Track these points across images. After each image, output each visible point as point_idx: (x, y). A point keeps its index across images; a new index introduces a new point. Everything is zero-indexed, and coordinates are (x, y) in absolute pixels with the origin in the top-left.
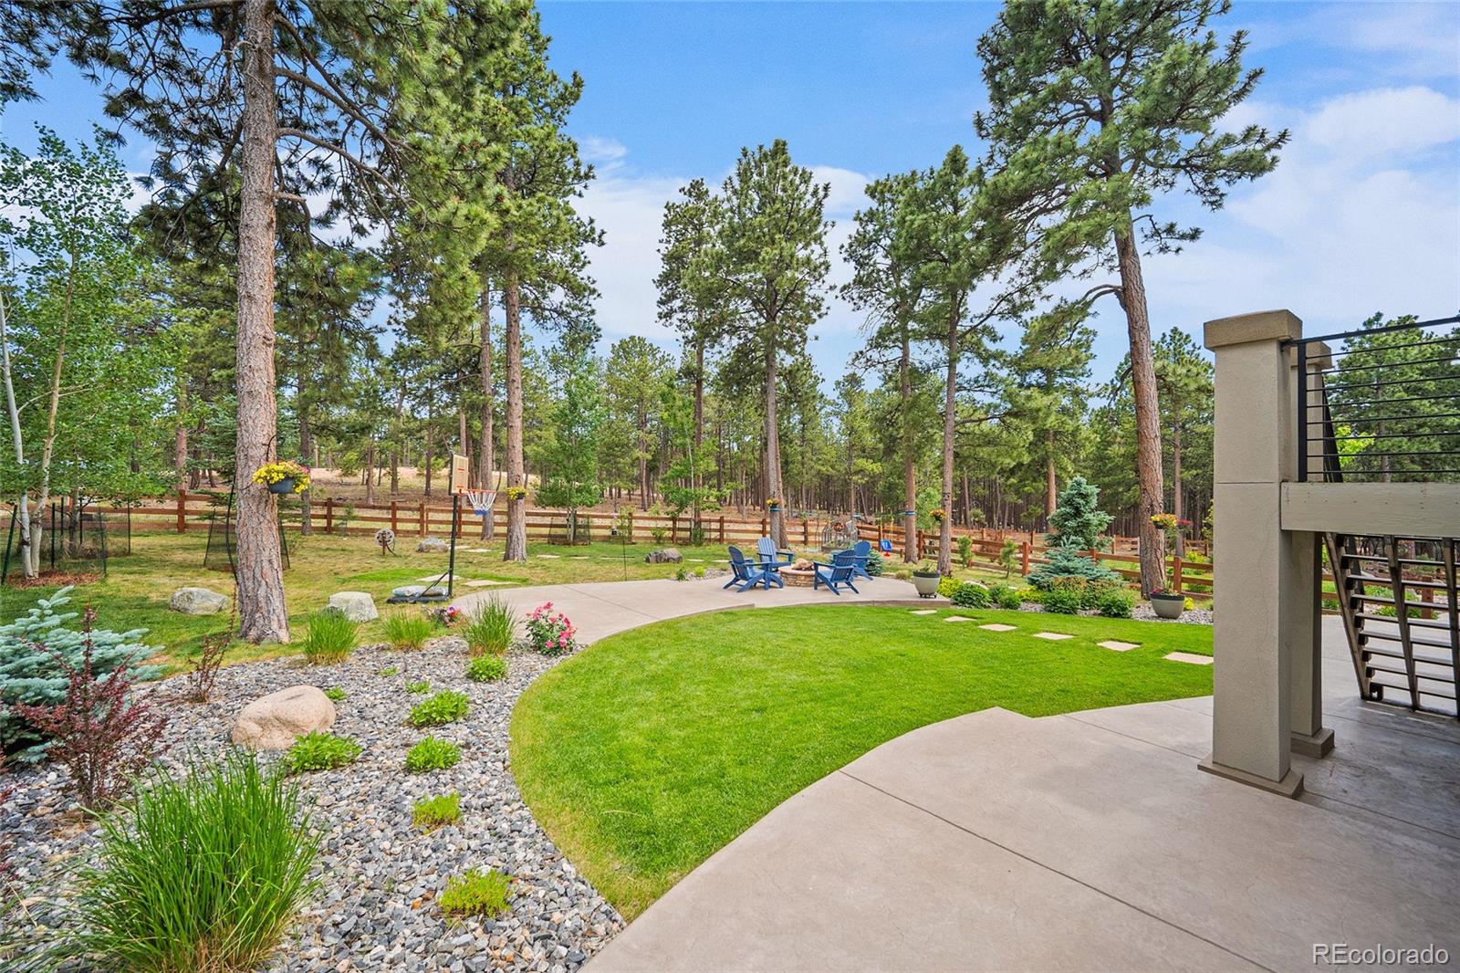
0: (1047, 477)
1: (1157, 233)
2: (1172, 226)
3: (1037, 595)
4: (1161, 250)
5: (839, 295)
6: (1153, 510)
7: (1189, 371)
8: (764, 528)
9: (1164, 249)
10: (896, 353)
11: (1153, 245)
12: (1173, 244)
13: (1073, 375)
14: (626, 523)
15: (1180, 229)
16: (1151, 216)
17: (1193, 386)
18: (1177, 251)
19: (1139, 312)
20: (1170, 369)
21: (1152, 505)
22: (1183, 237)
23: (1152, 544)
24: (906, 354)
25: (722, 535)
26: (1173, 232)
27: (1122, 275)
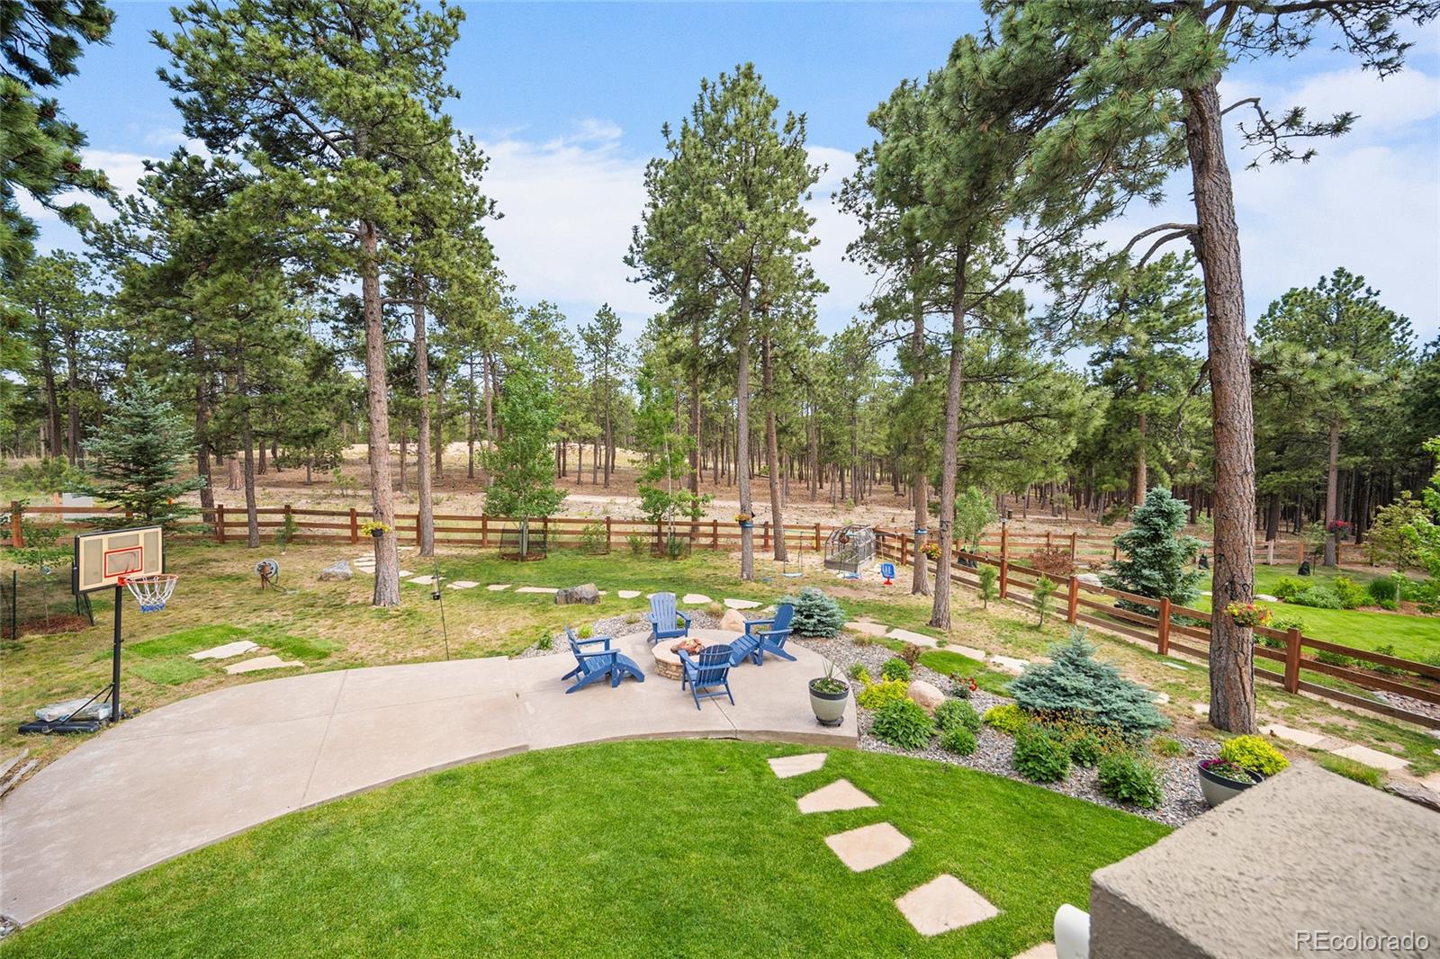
0: (1135, 472)
1: (1268, 129)
2: (1297, 114)
3: (1015, 724)
4: (1277, 157)
5: (847, 256)
6: (1234, 590)
7: (1321, 357)
8: (766, 532)
9: (1282, 156)
10: (910, 327)
11: (1263, 149)
12: (1299, 146)
13: (1175, 341)
14: (604, 527)
15: (1310, 118)
16: (1256, 101)
17: (1325, 384)
18: (1307, 157)
19: (1224, 267)
20: (1286, 355)
21: (1232, 582)
22: (1318, 130)
23: (1229, 644)
24: (919, 329)
25: (715, 540)
26: (1298, 124)
27: (1198, 207)
